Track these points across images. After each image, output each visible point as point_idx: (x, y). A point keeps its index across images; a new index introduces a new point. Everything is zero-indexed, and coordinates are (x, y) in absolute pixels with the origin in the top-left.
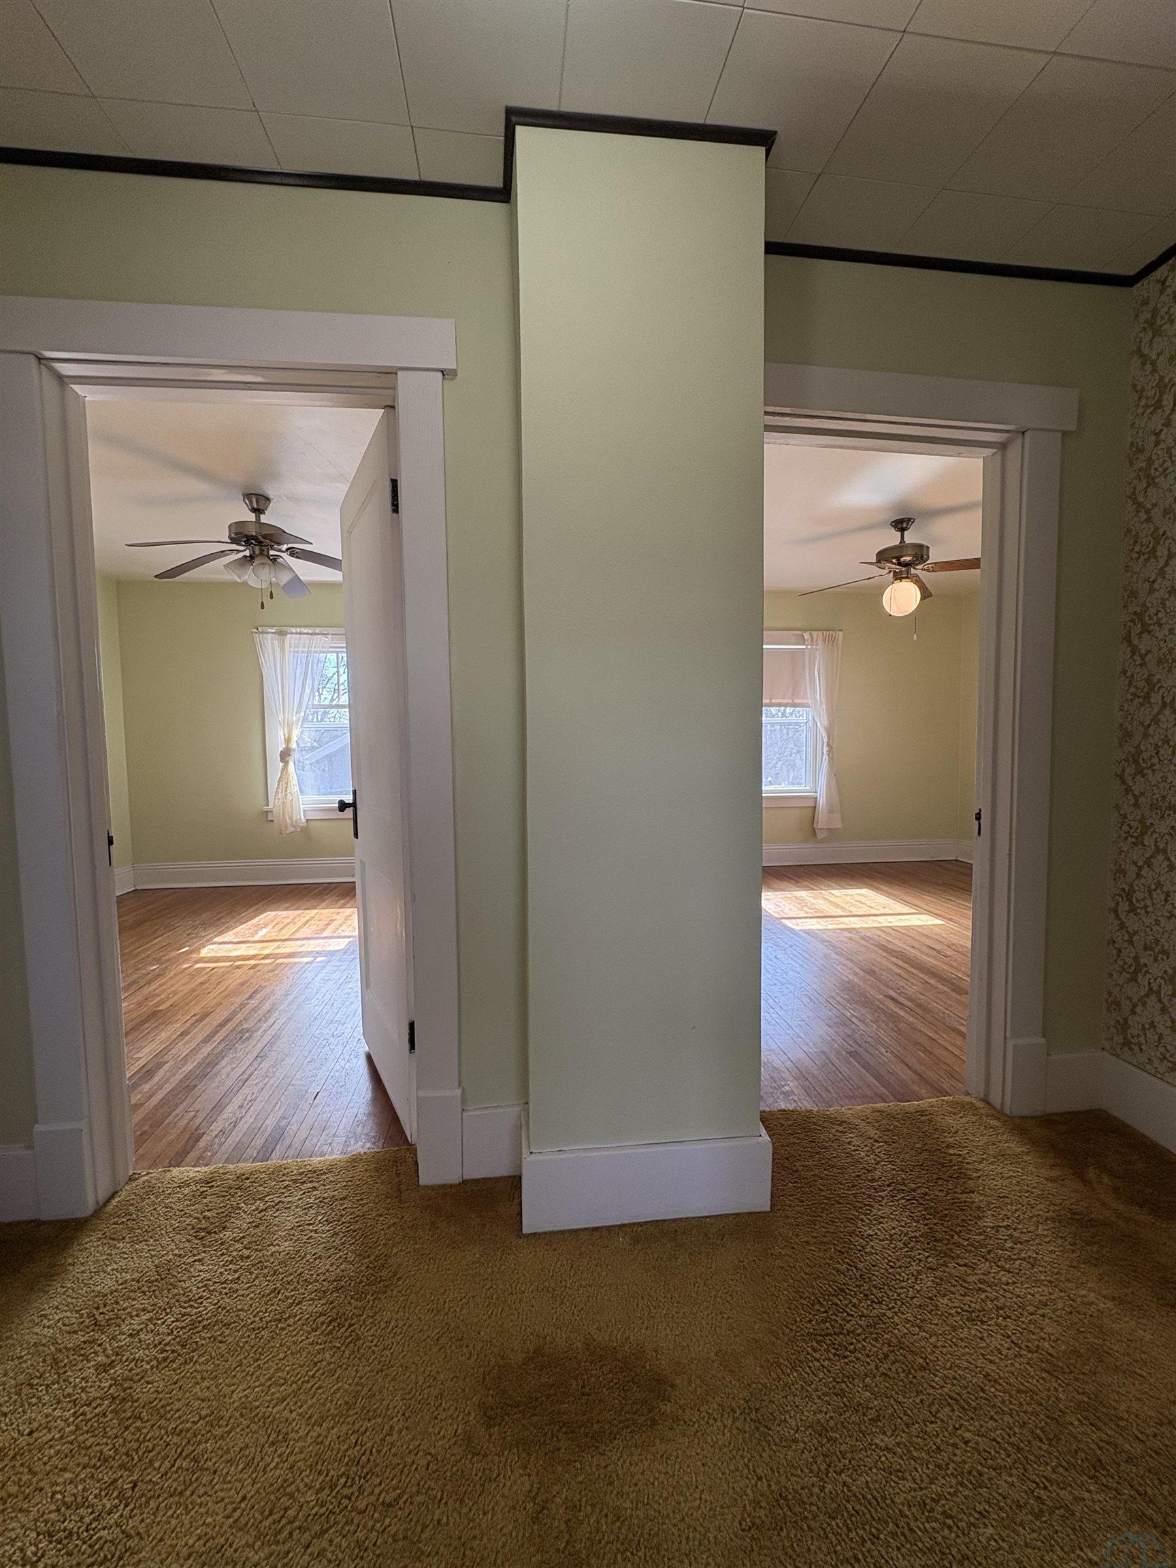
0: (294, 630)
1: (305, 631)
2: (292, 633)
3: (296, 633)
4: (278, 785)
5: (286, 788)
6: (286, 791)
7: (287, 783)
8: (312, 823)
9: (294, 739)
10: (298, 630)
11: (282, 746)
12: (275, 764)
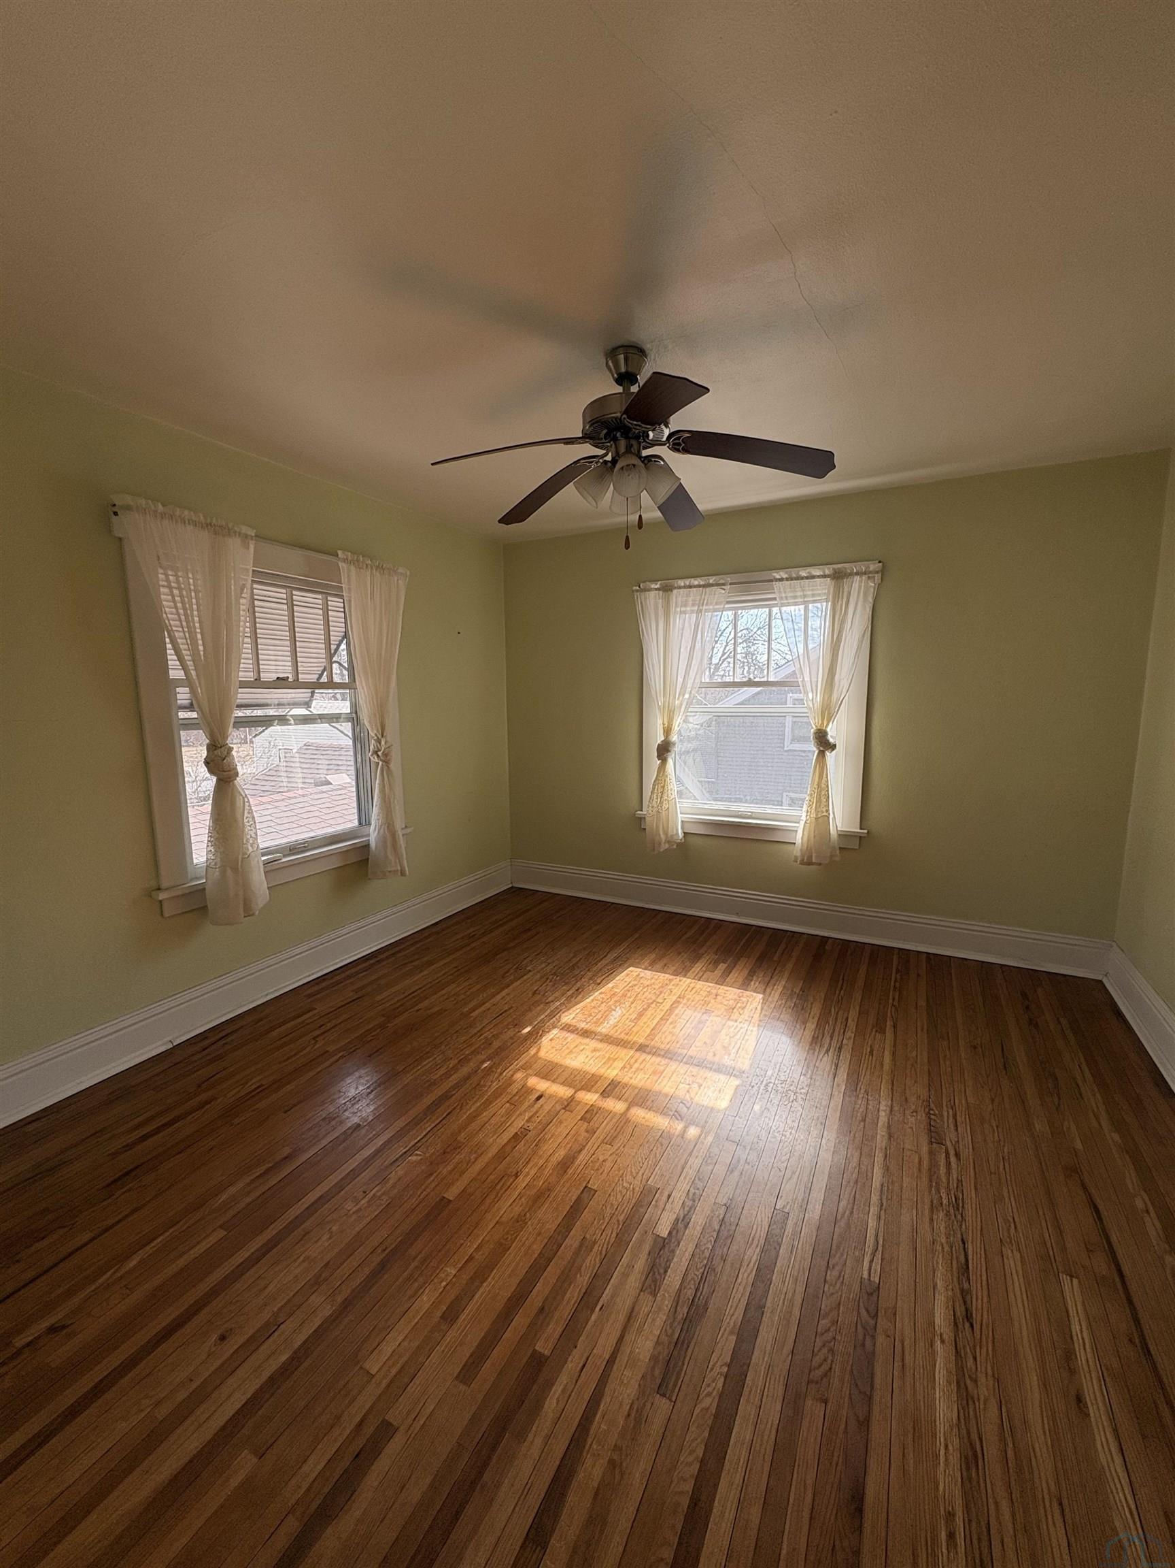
0: (681, 583)
1: (696, 583)
2: (680, 588)
3: (685, 587)
4: (654, 789)
5: (662, 793)
6: (661, 797)
7: (663, 787)
8: (691, 839)
9: (676, 728)
10: (687, 582)
11: (660, 738)
12: (652, 762)
